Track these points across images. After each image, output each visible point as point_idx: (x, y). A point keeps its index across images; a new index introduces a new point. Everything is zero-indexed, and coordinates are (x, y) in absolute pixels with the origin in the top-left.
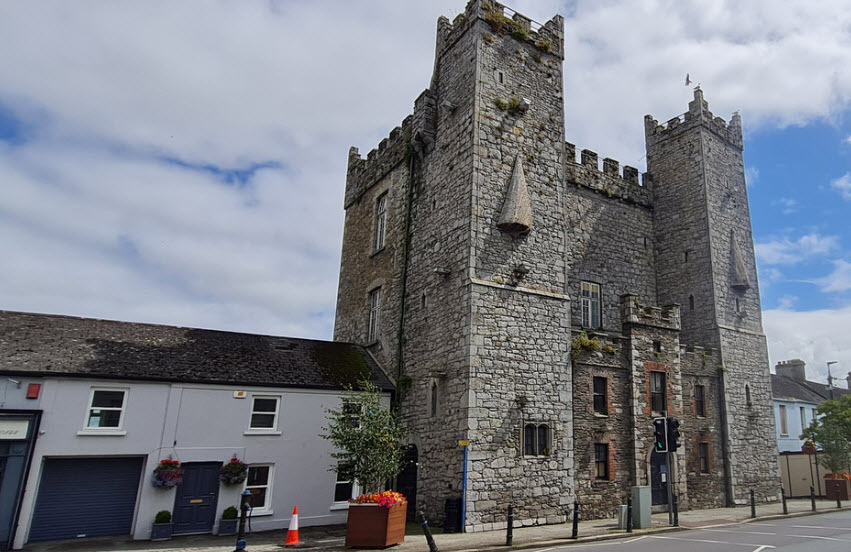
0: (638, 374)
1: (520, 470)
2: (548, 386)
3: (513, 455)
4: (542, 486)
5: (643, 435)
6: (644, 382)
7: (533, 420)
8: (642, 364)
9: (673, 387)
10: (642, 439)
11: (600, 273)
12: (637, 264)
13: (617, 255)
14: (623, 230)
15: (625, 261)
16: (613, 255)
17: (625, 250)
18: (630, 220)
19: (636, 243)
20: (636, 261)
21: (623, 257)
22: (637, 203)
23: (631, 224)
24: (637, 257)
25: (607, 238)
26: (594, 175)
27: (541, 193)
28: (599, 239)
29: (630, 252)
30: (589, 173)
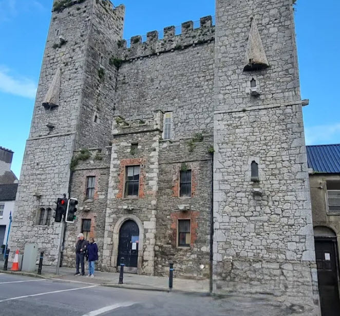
0: (115, 170)
1: (33, 233)
2: (55, 186)
3: (31, 225)
4: (42, 243)
5: (113, 213)
6: (119, 175)
7: (44, 206)
8: (119, 162)
9: (147, 175)
10: (112, 216)
11: (172, 104)
12: (208, 85)
13: (189, 86)
14: (195, 66)
15: (196, 87)
16: (185, 87)
17: (197, 79)
18: (202, 56)
19: (208, 70)
20: (206, 83)
21: (195, 85)
22: (209, 40)
23: (203, 58)
24: (207, 80)
25: (181, 77)
26: (169, 41)
27: (70, 79)
28: (174, 81)
29: (201, 79)
30: (165, 42)
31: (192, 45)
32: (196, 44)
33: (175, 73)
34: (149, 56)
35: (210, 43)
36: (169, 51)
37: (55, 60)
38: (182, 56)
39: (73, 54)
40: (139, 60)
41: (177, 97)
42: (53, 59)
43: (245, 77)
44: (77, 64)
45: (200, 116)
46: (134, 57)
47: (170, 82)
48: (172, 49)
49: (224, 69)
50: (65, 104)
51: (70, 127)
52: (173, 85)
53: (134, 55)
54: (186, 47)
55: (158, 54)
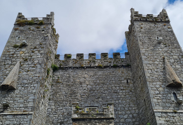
11: (97, 101)
12: (122, 93)
13: (109, 91)
14: (112, 79)
15: (114, 93)
16: (106, 91)
17: (114, 88)
18: (116, 74)
19: (121, 83)
20: (121, 91)
21: (113, 91)
22: (120, 66)
23: (117, 76)
24: (122, 90)
25: (102, 85)
26: (93, 61)
27: (28, 71)
28: (97, 86)
29: (117, 88)
30: (90, 61)
31: (109, 67)
32: (112, 66)
33: (98, 81)
34: (79, 68)
35: (121, 68)
36: (93, 67)
37: (15, 55)
38: (102, 72)
39: (32, 54)
40: (70, 69)
41: (101, 97)
42: (13, 54)
43: (169, 90)
44: (36, 62)
45: (120, 113)
46: (67, 66)
47: (94, 86)
48: (96, 66)
49: (154, 83)
50: (23, 88)
51: (27, 107)
52: (97, 89)
53: (67, 65)
54: (105, 67)
55: (85, 68)
